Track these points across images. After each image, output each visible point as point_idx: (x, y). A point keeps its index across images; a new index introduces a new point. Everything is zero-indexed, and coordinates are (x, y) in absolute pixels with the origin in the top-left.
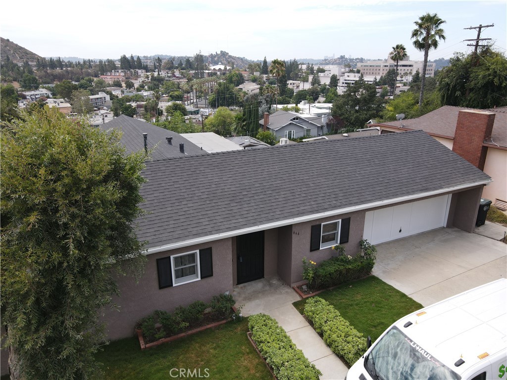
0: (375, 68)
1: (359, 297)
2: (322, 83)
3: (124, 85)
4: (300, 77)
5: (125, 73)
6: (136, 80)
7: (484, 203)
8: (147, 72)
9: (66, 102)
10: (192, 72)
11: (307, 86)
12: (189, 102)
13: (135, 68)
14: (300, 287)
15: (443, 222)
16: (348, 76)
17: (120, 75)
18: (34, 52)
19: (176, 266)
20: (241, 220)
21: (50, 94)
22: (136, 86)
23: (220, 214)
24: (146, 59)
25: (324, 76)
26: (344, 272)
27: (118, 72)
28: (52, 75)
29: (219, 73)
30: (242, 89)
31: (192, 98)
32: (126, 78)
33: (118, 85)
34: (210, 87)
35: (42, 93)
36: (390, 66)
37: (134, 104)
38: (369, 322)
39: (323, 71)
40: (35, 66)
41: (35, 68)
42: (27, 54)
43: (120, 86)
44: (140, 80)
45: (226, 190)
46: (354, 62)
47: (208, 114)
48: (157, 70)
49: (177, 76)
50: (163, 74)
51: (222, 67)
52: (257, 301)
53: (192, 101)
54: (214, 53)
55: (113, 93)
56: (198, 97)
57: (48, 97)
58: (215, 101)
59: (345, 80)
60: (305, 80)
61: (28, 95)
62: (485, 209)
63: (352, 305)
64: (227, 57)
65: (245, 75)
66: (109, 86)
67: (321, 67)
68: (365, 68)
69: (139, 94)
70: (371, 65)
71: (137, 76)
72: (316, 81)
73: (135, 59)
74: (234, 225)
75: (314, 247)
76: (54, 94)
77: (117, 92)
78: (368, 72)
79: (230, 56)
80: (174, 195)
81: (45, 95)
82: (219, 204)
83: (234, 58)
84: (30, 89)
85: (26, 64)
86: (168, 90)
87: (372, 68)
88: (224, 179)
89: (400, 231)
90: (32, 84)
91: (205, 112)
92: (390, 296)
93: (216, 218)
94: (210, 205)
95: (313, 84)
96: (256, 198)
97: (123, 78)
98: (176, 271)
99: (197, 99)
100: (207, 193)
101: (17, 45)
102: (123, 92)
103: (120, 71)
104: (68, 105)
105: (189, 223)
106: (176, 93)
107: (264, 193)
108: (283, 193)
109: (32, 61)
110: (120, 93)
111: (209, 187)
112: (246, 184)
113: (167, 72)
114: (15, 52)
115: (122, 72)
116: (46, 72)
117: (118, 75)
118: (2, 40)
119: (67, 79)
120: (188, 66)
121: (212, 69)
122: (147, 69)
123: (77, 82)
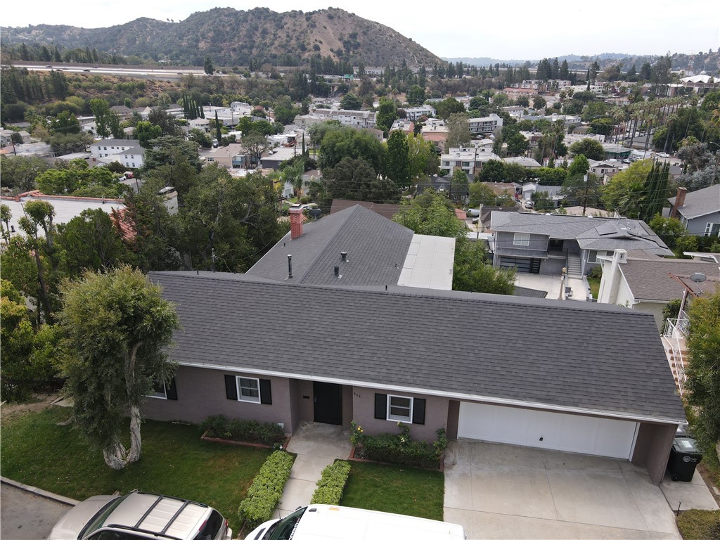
3: (531, 102)
5: (540, 85)
8: (572, 85)
9: (446, 125)
13: (556, 78)
17: (532, 87)
19: (240, 385)
21: (433, 113)
27: (530, 83)
28: (446, 85)
32: (539, 93)
37: (529, 135)
40: (431, 73)
41: (429, 76)
43: (526, 104)
50: (596, 88)
51: (706, 79)
57: (430, 116)
61: (408, 113)
66: (510, 103)
69: (545, 119)
71: (555, 91)
75: (379, 414)
77: (517, 114)
81: (427, 114)
84: (413, 104)
85: (422, 72)
89: (541, 439)
90: (418, 98)
91: (641, 156)
102: (526, 113)
103: (533, 82)
104: (447, 129)
106: (604, 121)
107: (347, 345)
109: (430, 66)
110: (521, 115)
113: (605, 85)
116: (440, 82)
117: (529, 87)
118: (404, 39)
119: (462, 92)
120: (644, 75)
121: (686, 81)
122: (574, 80)
123: (471, 96)
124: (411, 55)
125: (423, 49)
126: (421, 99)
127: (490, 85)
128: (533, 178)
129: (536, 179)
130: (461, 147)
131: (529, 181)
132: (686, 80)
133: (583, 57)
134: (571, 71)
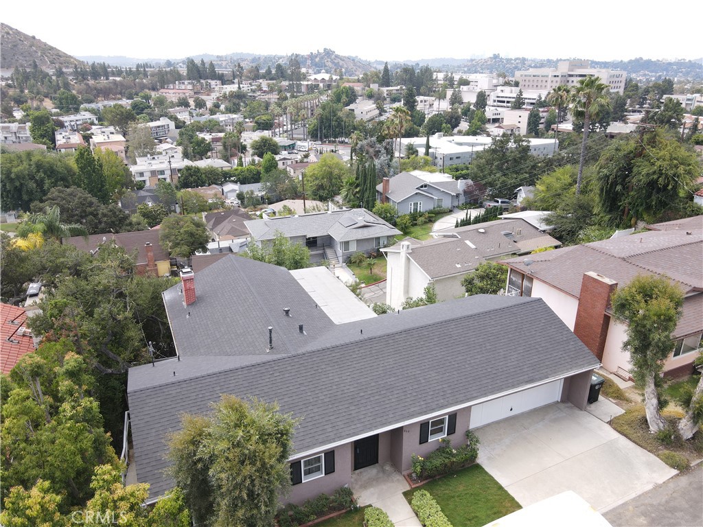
0: (540, 79)
1: (461, 488)
2: (465, 100)
3: (191, 102)
4: (434, 91)
5: (194, 86)
6: (208, 95)
7: (596, 383)
8: (223, 85)
9: (118, 132)
10: (285, 83)
11: (444, 106)
12: (281, 129)
13: (207, 78)
14: (410, 475)
15: (558, 397)
16: (502, 91)
17: (185, 89)
18: (69, 54)
19: (305, 466)
20: (359, 425)
21: (95, 120)
22: (209, 104)
23: (341, 419)
24: (220, 61)
25: (469, 91)
26: (449, 465)
27: (183, 83)
28: (95, 89)
29: (321, 85)
30: (353, 110)
31: (285, 124)
32: (195, 93)
33: (184, 103)
34: (309, 107)
35: (84, 117)
36: (562, 76)
37: (207, 137)
38: (465, 515)
39: (466, 83)
40: (71, 74)
41: (71, 78)
42: (60, 56)
43: (187, 105)
44: (214, 95)
45: (346, 391)
46: (512, 63)
47: (307, 150)
48: (236, 81)
49: (264, 89)
50: (245, 87)
51: (327, 77)
52: (372, 490)
53: (285, 127)
54: (315, 52)
55: (179, 117)
56: (293, 122)
57: (93, 124)
58: (316, 130)
59: (498, 97)
60: (442, 96)
61: (66, 122)
62: (597, 388)
63: (453, 497)
64: (333, 57)
65: (358, 88)
66: (173, 105)
67: (465, 77)
68: (526, 78)
69: (213, 119)
70: (535, 74)
71: (210, 90)
72: (456, 100)
73: (207, 66)
74: (353, 431)
75: (423, 439)
76: (100, 119)
77: (183, 116)
78: (531, 84)
79: (337, 56)
80: (300, 400)
81: (89, 121)
82: (341, 407)
83: (342, 59)
84: (68, 111)
85: (60, 73)
86: (253, 113)
87: (536, 78)
88: (343, 378)
89: (511, 409)
90: (70, 105)
91: (304, 146)
92: (488, 488)
93: (338, 424)
94: (332, 410)
95: (452, 103)
96: (372, 399)
97: (191, 92)
98: (305, 471)
99: (291, 124)
100: (329, 396)
101: (45, 44)
102: (191, 114)
103: (186, 82)
104: (120, 138)
105: (315, 430)
106: (264, 118)
107: (379, 393)
108: (395, 392)
109: (67, 67)
110: (188, 117)
111: (330, 388)
112: (364, 383)
113: (250, 84)
114: (44, 54)
115: (189, 83)
116: (87, 85)
117: (183, 88)
118: (26, 37)
119: (115, 94)
120: (280, 74)
121: (313, 79)
122: (223, 80)
123: (128, 99)
124: (39, 54)
125: (51, 48)
126: (75, 106)
127: (143, 87)
128: (229, 178)
129: (232, 179)
130: (149, 155)
131: (227, 182)
132: (312, 77)
133: (218, 57)
134: (218, 70)
